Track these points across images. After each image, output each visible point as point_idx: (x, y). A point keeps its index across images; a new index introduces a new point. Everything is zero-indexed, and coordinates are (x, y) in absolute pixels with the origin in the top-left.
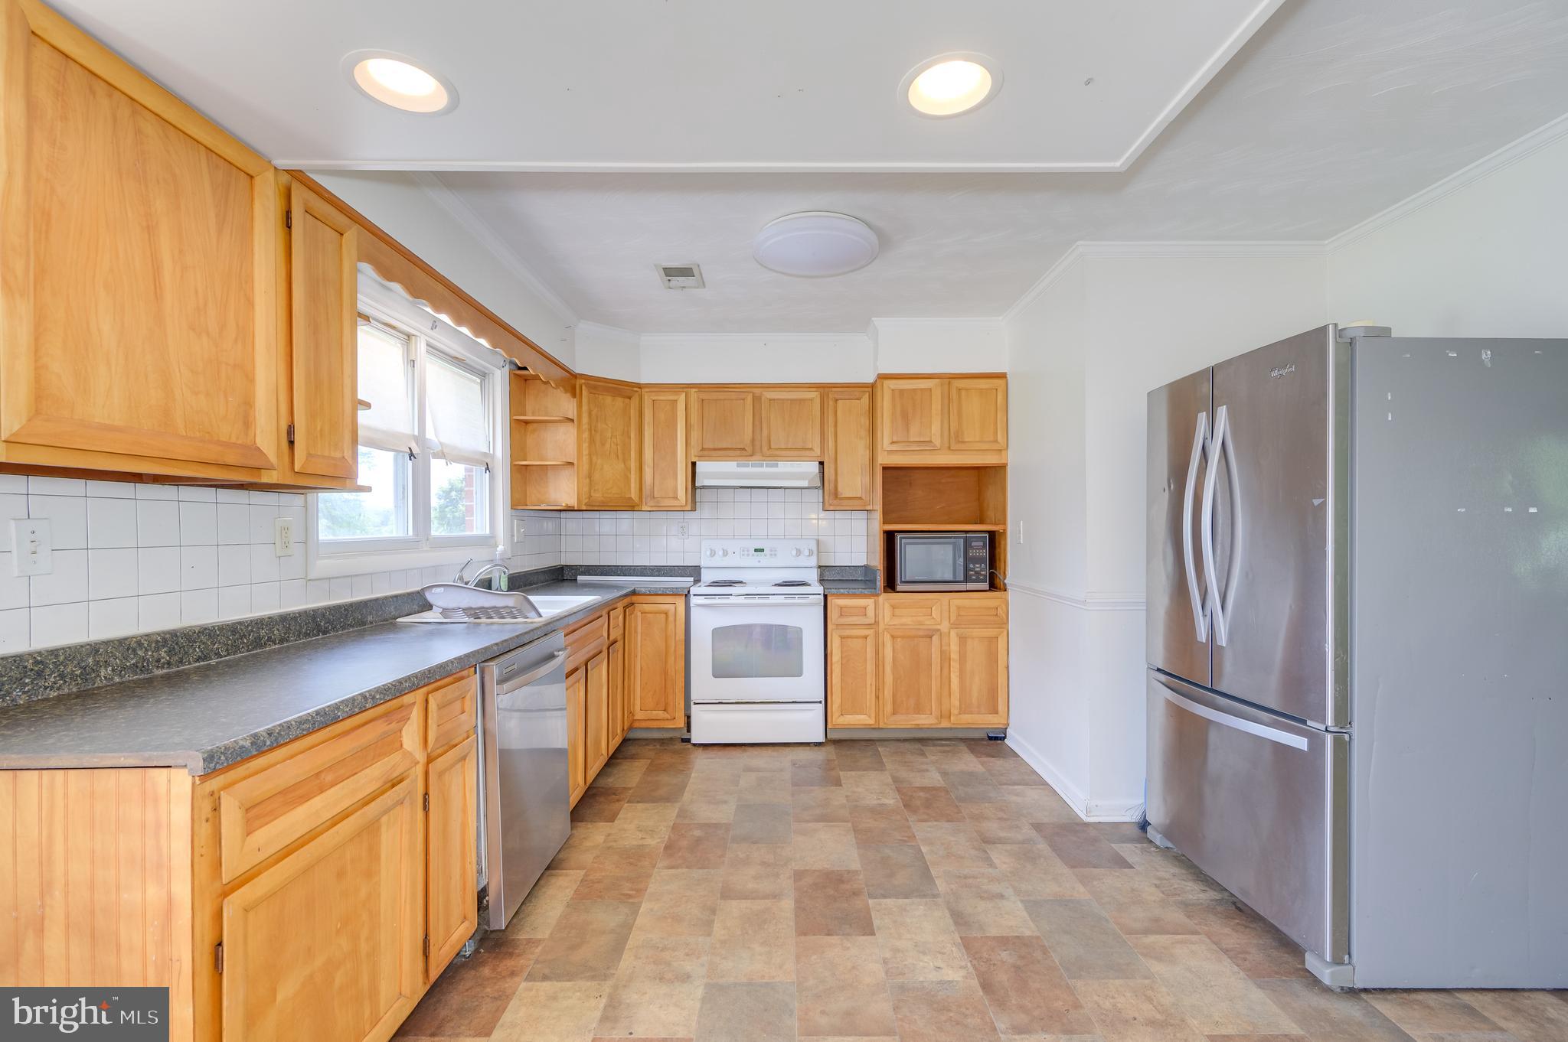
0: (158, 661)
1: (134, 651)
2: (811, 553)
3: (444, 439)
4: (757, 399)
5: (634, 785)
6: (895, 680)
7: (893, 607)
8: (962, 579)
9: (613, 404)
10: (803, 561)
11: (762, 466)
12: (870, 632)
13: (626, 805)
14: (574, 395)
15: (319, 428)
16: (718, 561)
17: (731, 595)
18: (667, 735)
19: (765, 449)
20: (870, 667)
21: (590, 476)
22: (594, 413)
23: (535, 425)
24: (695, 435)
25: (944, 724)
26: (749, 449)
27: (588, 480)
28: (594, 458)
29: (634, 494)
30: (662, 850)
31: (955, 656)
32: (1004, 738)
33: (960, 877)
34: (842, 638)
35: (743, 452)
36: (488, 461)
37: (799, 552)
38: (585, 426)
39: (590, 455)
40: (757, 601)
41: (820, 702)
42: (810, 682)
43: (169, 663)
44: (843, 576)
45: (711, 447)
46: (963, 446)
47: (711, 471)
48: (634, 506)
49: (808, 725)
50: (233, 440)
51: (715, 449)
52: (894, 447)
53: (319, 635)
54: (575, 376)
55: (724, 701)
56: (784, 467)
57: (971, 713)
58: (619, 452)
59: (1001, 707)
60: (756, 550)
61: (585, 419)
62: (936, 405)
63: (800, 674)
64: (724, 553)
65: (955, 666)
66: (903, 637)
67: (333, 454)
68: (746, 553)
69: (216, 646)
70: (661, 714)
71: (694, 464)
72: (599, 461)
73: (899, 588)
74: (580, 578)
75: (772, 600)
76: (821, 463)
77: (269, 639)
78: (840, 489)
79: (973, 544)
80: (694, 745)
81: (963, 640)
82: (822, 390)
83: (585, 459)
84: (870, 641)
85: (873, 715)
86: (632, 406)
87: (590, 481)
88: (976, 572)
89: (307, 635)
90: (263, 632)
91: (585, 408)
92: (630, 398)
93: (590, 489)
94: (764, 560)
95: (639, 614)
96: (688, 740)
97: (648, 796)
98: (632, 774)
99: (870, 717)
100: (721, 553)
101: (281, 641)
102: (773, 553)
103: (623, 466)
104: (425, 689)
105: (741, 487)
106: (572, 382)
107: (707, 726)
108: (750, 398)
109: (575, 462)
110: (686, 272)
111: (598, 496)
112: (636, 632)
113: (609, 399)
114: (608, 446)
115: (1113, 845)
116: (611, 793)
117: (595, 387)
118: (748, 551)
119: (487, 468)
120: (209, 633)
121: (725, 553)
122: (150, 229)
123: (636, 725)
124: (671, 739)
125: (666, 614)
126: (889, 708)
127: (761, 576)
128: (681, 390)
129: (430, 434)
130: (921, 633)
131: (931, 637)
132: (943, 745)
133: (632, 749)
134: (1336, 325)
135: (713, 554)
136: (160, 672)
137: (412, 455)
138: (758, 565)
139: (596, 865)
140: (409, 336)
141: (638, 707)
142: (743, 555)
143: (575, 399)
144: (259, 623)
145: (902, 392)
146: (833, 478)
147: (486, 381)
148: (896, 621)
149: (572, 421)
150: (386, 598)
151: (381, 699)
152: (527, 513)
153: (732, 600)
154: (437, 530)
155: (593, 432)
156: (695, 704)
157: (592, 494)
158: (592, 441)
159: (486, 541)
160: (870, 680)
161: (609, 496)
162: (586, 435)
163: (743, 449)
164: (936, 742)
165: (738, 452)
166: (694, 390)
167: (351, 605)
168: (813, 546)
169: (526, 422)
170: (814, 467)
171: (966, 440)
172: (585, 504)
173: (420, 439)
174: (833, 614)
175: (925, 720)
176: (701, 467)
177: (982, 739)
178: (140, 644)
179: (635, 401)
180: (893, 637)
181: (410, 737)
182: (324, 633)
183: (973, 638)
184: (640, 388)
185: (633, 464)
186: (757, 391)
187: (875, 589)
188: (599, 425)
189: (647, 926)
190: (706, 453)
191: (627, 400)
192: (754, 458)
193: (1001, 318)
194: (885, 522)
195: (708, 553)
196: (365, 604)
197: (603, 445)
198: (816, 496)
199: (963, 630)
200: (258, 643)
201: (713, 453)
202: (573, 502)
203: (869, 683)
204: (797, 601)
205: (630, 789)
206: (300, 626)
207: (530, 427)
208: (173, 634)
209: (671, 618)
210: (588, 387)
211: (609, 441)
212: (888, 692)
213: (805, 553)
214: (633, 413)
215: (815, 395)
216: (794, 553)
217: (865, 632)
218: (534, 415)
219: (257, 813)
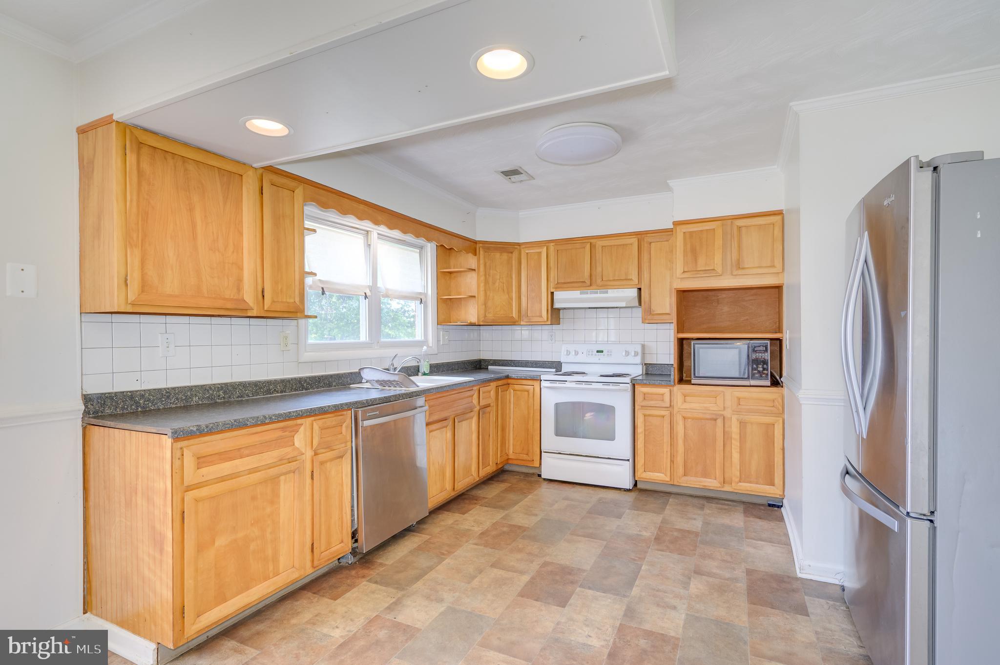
0: (219, 396)
1: (208, 391)
2: (636, 354)
3: (389, 286)
4: (592, 246)
5: (490, 497)
6: (686, 451)
7: (685, 396)
8: (746, 376)
9: (500, 258)
10: (631, 359)
11: (597, 293)
12: (666, 413)
13: (478, 507)
14: (475, 255)
15: (280, 288)
16: (571, 358)
17: (566, 381)
18: (531, 471)
19: (599, 281)
20: (667, 438)
21: (485, 304)
22: (488, 264)
23: (455, 274)
24: (553, 274)
25: (727, 488)
26: (588, 282)
27: (484, 306)
28: (488, 293)
29: (515, 314)
30: (478, 534)
31: (735, 435)
32: (782, 506)
34: (645, 415)
35: (590, 283)
36: (422, 297)
37: (627, 353)
38: (482, 273)
39: (485, 291)
40: (584, 386)
41: (628, 460)
42: (622, 445)
43: (224, 398)
44: (662, 371)
45: (563, 281)
46: (743, 272)
47: (564, 298)
48: (515, 322)
49: (619, 475)
50: (232, 297)
51: (565, 283)
52: (685, 275)
53: (303, 390)
54: (476, 242)
55: (562, 452)
56: (612, 293)
57: (750, 482)
58: (505, 287)
59: (778, 480)
60: (598, 352)
61: (482, 269)
62: (719, 242)
63: (612, 438)
64: (575, 353)
65: (736, 444)
66: (693, 419)
67: (288, 300)
68: (591, 353)
69: (247, 392)
70: (525, 457)
71: (552, 293)
72: (491, 294)
73: (693, 381)
74: (490, 367)
75: (594, 386)
76: (640, 289)
77: (275, 390)
78: (653, 307)
80: (544, 479)
81: (742, 424)
82: (640, 236)
83: (482, 293)
84: (667, 420)
85: (669, 474)
86: (513, 258)
87: (485, 306)
88: (760, 372)
89: (296, 390)
90: (271, 387)
91: (482, 262)
92: (512, 253)
93: (485, 311)
94: (602, 358)
95: (512, 391)
96: (540, 476)
97: (495, 505)
98: (493, 491)
99: (666, 475)
100: (573, 353)
101: (282, 392)
102: (609, 353)
103: (507, 296)
104: (313, 418)
105: (589, 308)
106: (473, 246)
107: (551, 468)
108: (588, 246)
109: (476, 296)
110: (515, 172)
111: (490, 316)
112: (510, 402)
113: (498, 255)
114: (497, 284)
115: (806, 597)
116: (475, 499)
117: (488, 248)
118: (592, 352)
119: (421, 302)
120: (244, 385)
121: (577, 353)
123: (510, 462)
124: (533, 474)
125: (528, 391)
126: (681, 470)
127: (594, 371)
128: (544, 245)
129: (380, 284)
130: (708, 416)
131: (715, 420)
132: (724, 504)
133: (505, 477)
134: (917, 157)
136: (220, 401)
137: (366, 297)
138: (599, 362)
140: (367, 231)
141: (511, 451)
142: (589, 355)
143: (476, 257)
144: (269, 382)
145: (691, 233)
146: (647, 299)
147: (423, 251)
148: (686, 406)
149: (475, 270)
150: (345, 374)
151: (276, 419)
152: (451, 327)
153: (567, 385)
154: (386, 337)
155: (487, 276)
156: (544, 452)
157: (487, 315)
158: (486, 282)
159: (420, 344)
160: (666, 447)
161: (498, 316)
162: (483, 278)
163: (584, 282)
164: (721, 501)
165: (580, 284)
166: (552, 244)
167: (322, 376)
168: (639, 349)
169: (450, 273)
170: (634, 292)
171: (746, 266)
172: (483, 322)
173: (374, 287)
174: (639, 398)
175: (712, 483)
176: (558, 295)
177: (763, 505)
178: (210, 388)
179: (515, 255)
180: (685, 418)
181: (300, 440)
182: (306, 390)
183: (752, 423)
184: (520, 246)
185: (514, 295)
186: (592, 241)
187: (670, 381)
188: (491, 271)
189: (440, 572)
190: (559, 286)
191: (510, 255)
192: (591, 287)
193: (776, 166)
194: (678, 332)
195: (567, 353)
196: (331, 376)
197: (494, 283)
198: (638, 313)
199: (741, 416)
200: (269, 392)
201: (565, 285)
202: (474, 319)
203: (665, 450)
204: (611, 387)
205: (487, 498)
206: (292, 385)
207: (453, 275)
208: (226, 384)
209: (531, 395)
210: (483, 248)
211: (498, 281)
212: (680, 459)
213: (633, 354)
214: (514, 262)
215: (634, 241)
216: (624, 354)
217: (663, 413)
218: (454, 268)
219: (202, 461)
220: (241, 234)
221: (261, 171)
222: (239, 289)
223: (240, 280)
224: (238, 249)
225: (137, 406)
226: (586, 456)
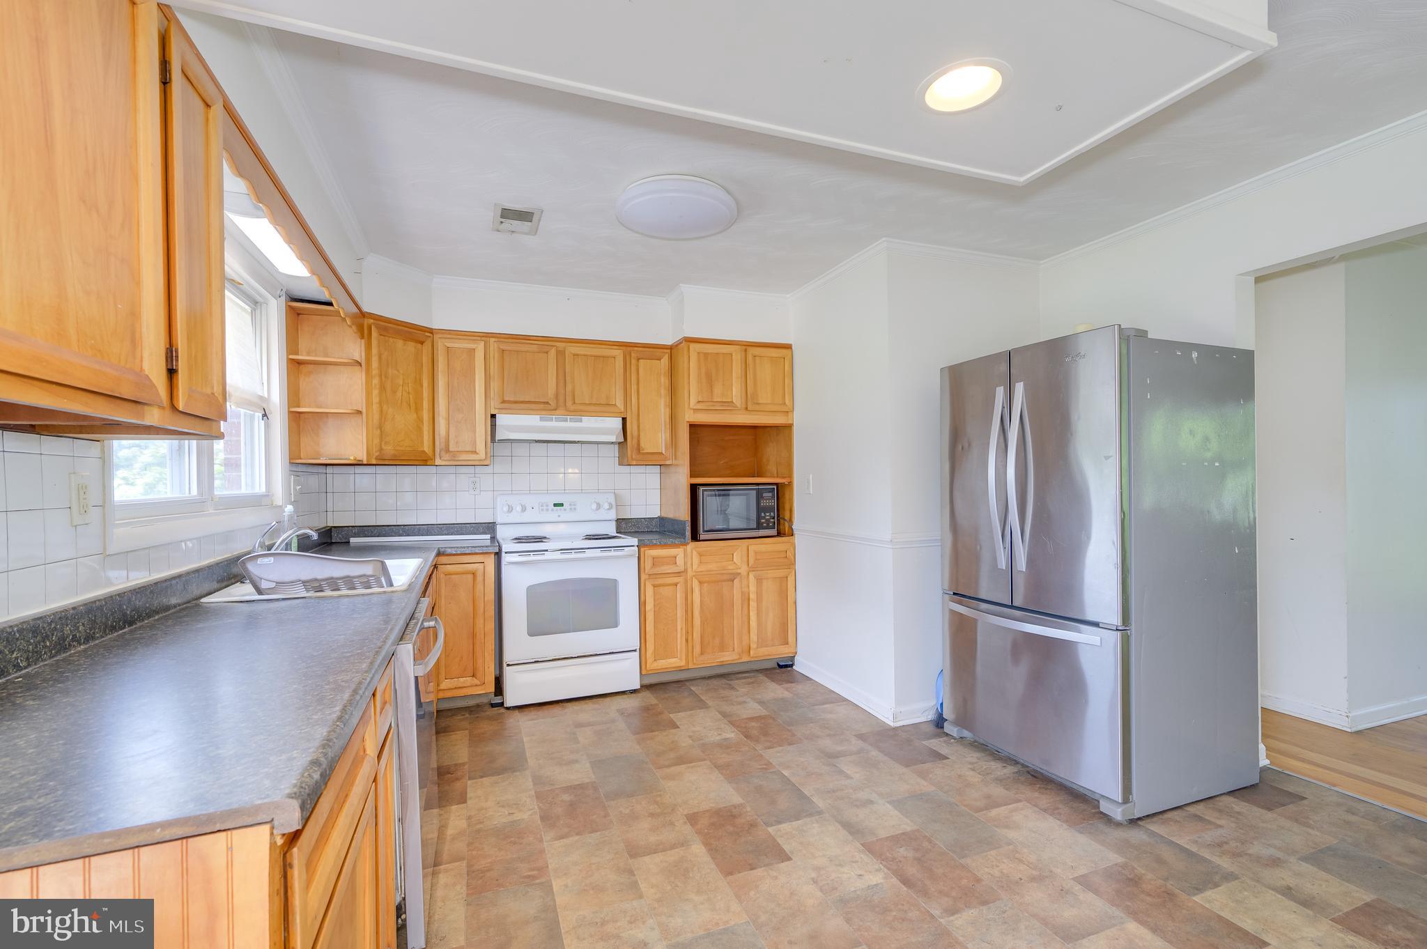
2: (609, 506)
4: (561, 354)
5: (466, 760)
6: (703, 623)
7: (700, 555)
8: (755, 527)
9: (405, 349)
10: (603, 514)
11: (566, 420)
12: (680, 579)
13: (469, 782)
14: (362, 337)
16: (516, 517)
17: (547, 551)
19: (569, 403)
20: (680, 613)
21: (380, 427)
22: (384, 357)
23: (312, 366)
24: (495, 385)
25: (745, 658)
26: (553, 403)
27: (379, 431)
28: (385, 407)
29: (426, 447)
30: (539, 822)
31: (752, 596)
32: (791, 666)
33: (829, 792)
34: (654, 586)
35: (543, 406)
36: (265, 406)
37: (599, 506)
38: (375, 372)
39: (380, 403)
40: (573, 555)
41: (635, 650)
42: (627, 631)
44: (638, 528)
45: (512, 399)
46: (757, 408)
47: (512, 424)
48: (426, 461)
49: (626, 673)
50: (122, 362)
51: (516, 402)
52: (699, 406)
54: (363, 315)
55: (539, 660)
56: (588, 422)
57: (767, 646)
58: (411, 399)
59: (791, 639)
60: (555, 505)
61: (375, 364)
62: (738, 370)
63: (615, 625)
64: (522, 508)
65: (753, 605)
66: (708, 582)
67: (209, 391)
68: (545, 508)
69: (15, 655)
70: (469, 681)
71: (493, 416)
72: (390, 410)
73: (702, 537)
74: (352, 540)
75: (589, 553)
76: (624, 419)
77: (74, 638)
78: (642, 444)
79: (765, 495)
80: (508, 708)
81: (759, 581)
82: (624, 348)
83: (375, 407)
84: (680, 588)
85: (684, 657)
86: (425, 352)
87: (381, 431)
88: (767, 520)
89: (112, 629)
90: (67, 630)
91: (374, 351)
92: (422, 343)
93: (380, 442)
95: (442, 576)
96: (502, 704)
97: (492, 768)
99: (680, 659)
100: (519, 508)
102: (573, 507)
103: (415, 416)
105: (537, 441)
106: (360, 321)
107: (526, 686)
108: (553, 352)
109: (364, 411)
110: (524, 216)
111: (389, 450)
113: (399, 344)
114: (399, 394)
115: (923, 742)
117: (386, 329)
118: (547, 506)
119: (265, 415)
121: (524, 509)
123: (441, 695)
124: (478, 706)
125: (473, 573)
126: (697, 649)
128: (479, 338)
130: (725, 577)
131: (733, 580)
132: (745, 678)
133: (441, 723)
134: (1120, 325)
135: (510, 509)
138: (560, 519)
139: (474, 853)
141: (443, 677)
142: (542, 510)
143: (363, 341)
145: (706, 355)
146: (635, 433)
147: (258, 312)
148: (703, 568)
149: (360, 364)
152: (301, 467)
153: (548, 556)
154: (221, 489)
155: (383, 377)
156: (508, 665)
157: (383, 446)
158: (382, 388)
160: (680, 624)
161: (402, 449)
162: (376, 381)
163: (547, 403)
164: (740, 675)
165: (542, 406)
166: (494, 339)
168: (613, 500)
169: (301, 363)
170: (617, 423)
171: (761, 402)
172: (376, 459)
174: (648, 564)
175: (728, 657)
176: (502, 419)
177: (774, 669)
179: (428, 345)
180: (701, 583)
182: (131, 625)
183: (767, 579)
184: (432, 333)
185: (426, 415)
186: (559, 344)
187: (684, 539)
188: (390, 371)
189: (570, 903)
190: (506, 405)
191: (419, 345)
192: (557, 412)
194: (692, 476)
195: (506, 509)
197: (394, 392)
198: (619, 451)
199: (759, 572)
201: (514, 406)
202: (361, 455)
203: (679, 628)
204: (613, 553)
205: (464, 764)
207: (305, 369)
209: (479, 579)
210: (378, 327)
211: (401, 388)
212: (697, 635)
213: (605, 507)
214: (426, 360)
215: (619, 353)
216: (594, 507)
217: (676, 580)
218: (308, 354)
222: (135, 338)
226: (578, 657)
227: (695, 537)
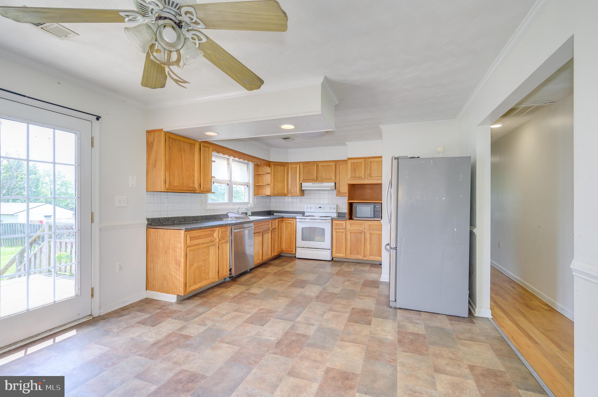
0: (182, 221)
2: (334, 208)
3: (236, 180)
6: (351, 245)
7: (351, 224)
8: (373, 217)
9: (280, 168)
10: (332, 210)
11: (319, 184)
12: (344, 231)
14: (270, 167)
15: (205, 183)
16: (309, 210)
18: (292, 256)
19: (320, 179)
20: (344, 241)
21: (274, 188)
22: (275, 171)
24: (302, 176)
25: (365, 259)
26: (316, 180)
27: (273, 188)
28: (275, 183)
29: (286, 192)
30: (273, 273)
31: (368, 239)
32: (381, 264)
34: (336, 232)
36: (248, 184)
37: (331, 208)
38: (272, 175)
39: (274, 182)
40: (313, 221)
41: (330, 249)
42: (327, 243)
43: (184, 221)
44: (343, 215)
45: (306, 179)
46: (372, 178)
47: (306, 186)
48: (286, 195)
49: (326, 255)
50: (192, 186)
52: (351, 179)
54: (270, 162)
55: (304, 247)
56: (325, 184)
57: (373, 256)
58: (282, 181)
59: (379, 255)
60: (319, 207)
61: (272, 173)
62: (363, 167)
63: (324, 241)
64: (311, 208)
65: (368, 242)
66: (353, 233)
67: (207, 187)
69: (190, 220)
70: (289, 250)
71: (301, 183)
72: (276, 184)
73: (354, 219)
74: (274, 214)
75: (317, 220)
76: (335, 183)
78: (340, 190)
79: (376, 207)
80: (297, 258)
81: (371, 234)
82: (336, 162)
83: (272, 183)
84: (344, 233)
85: (345, 254)
88: (377, 215)
89: (205, 220)
91: (272, 170)
92: (285, 166)
93: (274, 190)
94: (321, 210)
95: (284, 223)
96: (295, 257)
98: (277, 262)
99: (343, 254)
101: (201, 220)
102: (324, 208)
103: (283, 184)
104: (219, 228)
106: (269, 164)
107: (300, 253)
108: (316, 165)
109: (270, 184)
110: (288, 138)
111: (276, 192)
112: (284, 227)
113: (279, 167)
114: (279, 179)
116: (271, 264)
117: (275, 164)
119: (248, 186)
120: (189, 217)
122: (181, 158)
123: (283, 252)
124: (293, 257)
125: (291, 223)
126: (349, 253)
127: (317, 215)
128: (298, 164)
129: (233, 180)
130: (359, 232)
131: (361, 233)
133: (282, 258)
135: (307, 208)
136: (183, 223)
137: (228, 185)
138: (320, 211)
140: (228, 159)
141: (284, 248)
142: (316, 209)
143: (270, 168)
144: (197, 217)
145: (354, 163)
146: (338, 187)
147: (248, 165)
148: (351, 228)
149: (269, 173)
150: (221, 214)
151: (210, 227)
152: (259, 197)
153: (307, 220)
154: (235, 200)
155: (275, 176)
156: (297, 247)
157: (274, 192)
158: (274, 178)
159: (247, 204)
160: (344, 244)
161: (279, 192)
162: (273, 177)
163: (314, 179)
164: (363, 264)
165: (313, 180)
166: (301, 164)
167: (214, 215)
168: (335, 206)
169: (259, 174)
170: (333, 184)
171: (373, 176)
172: (273, 195)
173: (230, 181)
174: (334, 225)
175: (360, 257)
176: (303, 184)
177: (376, 264)
178: (180, 218)
179: (286, 168)
180: (351, 233)
181: (215, 235)
182: (208, 220)
183: (374, 234)
184: (288, 163)
185: (286, 184)
186: (317, 163)
187: (346, 219)
188: (276, 174)
190: (304, 180)
191: (284, 167)
192: (317, 182)
194: (349, 200)
196: (217, 215)
197: (277, 179)
198: (335, 192)
199: (370, 231)
200: (197, 220)
202: (269, 194)
203: (343, 245)
204: (323, 221)
205: (275, 264)
207: (260, 175)
208: (184, 217)
209: (292, 225)
210: (273, 164)
211: (279, 178)
212: (349, 248)
213: (333, 208)
214: (286, 170)
215: (334, 164)
216: (329, 208)
217: (343, 231)
218: (261, 172)
219: (192, 239)
220: (194, 164)
221: (200, 142)
222: (194, 183)
223: (194, 180)
224: (194, 170)
225: (160, 223)
226: (314, 248)
227: (351, 218)
